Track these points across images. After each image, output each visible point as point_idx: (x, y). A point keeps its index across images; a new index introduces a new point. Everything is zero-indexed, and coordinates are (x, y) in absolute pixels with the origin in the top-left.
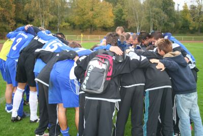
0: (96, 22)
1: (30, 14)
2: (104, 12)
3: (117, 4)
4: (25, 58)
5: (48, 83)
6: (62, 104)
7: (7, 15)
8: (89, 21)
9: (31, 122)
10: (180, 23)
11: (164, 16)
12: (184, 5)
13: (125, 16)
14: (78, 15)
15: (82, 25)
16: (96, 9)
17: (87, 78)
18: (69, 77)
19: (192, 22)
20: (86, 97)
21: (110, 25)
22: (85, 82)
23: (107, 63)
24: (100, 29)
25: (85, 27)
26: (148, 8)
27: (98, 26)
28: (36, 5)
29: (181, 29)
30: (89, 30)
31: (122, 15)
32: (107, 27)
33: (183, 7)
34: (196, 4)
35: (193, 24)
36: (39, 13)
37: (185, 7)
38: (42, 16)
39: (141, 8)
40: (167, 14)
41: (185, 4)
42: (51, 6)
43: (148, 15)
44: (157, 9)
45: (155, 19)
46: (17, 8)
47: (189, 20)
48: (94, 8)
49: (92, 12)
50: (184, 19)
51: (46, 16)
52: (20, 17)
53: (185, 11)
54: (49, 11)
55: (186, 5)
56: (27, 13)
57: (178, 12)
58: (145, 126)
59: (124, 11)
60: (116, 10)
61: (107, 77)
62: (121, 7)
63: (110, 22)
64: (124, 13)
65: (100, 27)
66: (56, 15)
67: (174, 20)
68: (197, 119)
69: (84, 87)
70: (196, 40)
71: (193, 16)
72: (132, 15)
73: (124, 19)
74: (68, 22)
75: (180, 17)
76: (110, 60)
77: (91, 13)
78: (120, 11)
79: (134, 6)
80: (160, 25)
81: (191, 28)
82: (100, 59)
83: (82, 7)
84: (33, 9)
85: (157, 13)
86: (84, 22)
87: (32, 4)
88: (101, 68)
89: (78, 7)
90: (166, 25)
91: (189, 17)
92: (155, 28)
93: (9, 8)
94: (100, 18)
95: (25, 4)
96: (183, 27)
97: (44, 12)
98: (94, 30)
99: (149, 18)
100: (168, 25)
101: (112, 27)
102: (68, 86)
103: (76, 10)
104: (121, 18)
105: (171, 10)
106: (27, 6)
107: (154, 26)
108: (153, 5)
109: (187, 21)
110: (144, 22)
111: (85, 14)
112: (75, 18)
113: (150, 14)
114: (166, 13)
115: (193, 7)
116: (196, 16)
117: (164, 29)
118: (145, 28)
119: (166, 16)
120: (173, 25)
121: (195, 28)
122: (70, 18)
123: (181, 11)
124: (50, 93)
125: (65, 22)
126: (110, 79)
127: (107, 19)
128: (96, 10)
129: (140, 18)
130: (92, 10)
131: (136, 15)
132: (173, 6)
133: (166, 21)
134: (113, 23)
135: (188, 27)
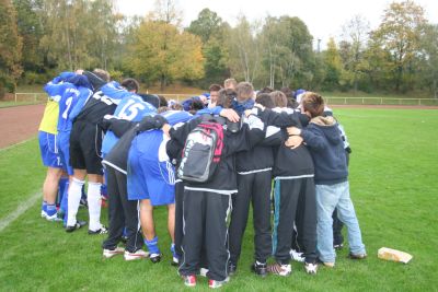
0: (173, 69)
1: (50, 55)
2: (188, 51)
3: (211, 37)
4: (80, 130)
5: (125, 169)
6: (148, 201)
7: (6, 55)
8: (158, 68)
9: (91, 233)
10: (323, 72)
11: (295, 60)
12: (329, 41)
13: (224, 59)
14: (139, 57)
15: (147, 75)
16: (172, 46)
17: (184, 160)
18: (157, 159)
19: (343, 71)
20: (186, 188)
21: (197, 74)
22: (182, 165)
23: (213, 135)
24: (179, 82)
25: (151, 78)
26: (266, 46)
27: (175, 77)
28: (61, 37)
29: (323, 84)
30: (159, 84)
31: (220, 57)
32: (192, 78)
33: (328, 45)
34: (350, 40)
35: (346, 76)
36: (67, 53)
37: (331, 44)
38: (73, 58)
39: (253, 45)
40: (300, 57)
41: (332, 39)
42: (89, 40)
43: (266, 58)
44: (282, 48)
45: (278, 65)
46: (26, 42)
47: (337, 67)
48: (168, 45)
49: (165, 52)
50: (330, 66)
51: (79, 59)
52: (32, 60)
53: (331, 52)
54: (85, 48)
55: (333, 42)
56: (44, 53)
57: (319, 53)
58: (274, 234)
59: (223, 49)
60: (208, 48)
61: (215, 157)
62: (217, 43)
63: (198, 70)
64: (222, 54)
65: (178, 79)
66: (99, 57)
67: (312, 68)
68: (351, 221)
69: (181, 173)
70: (350, 103)
71: (345, 60)
72: (238, 57)
73: (223, 66)
74: (121, 70)
75: (323, 63)
76: (219, 131)
77: (162, 53)
78: (216, 51)
79: (239, 41)
80: (287, 76)
81: (342, 83)
82: (204, 130)
83: (147, 42)
84: (56, 47)
85: (282, 55)
86: (149, 69)
87: (55, 36)
88: (205, 143)
89: (139, 42)
90: (297, 75)
91: (337, 63)
92: (279, 81)
93: (13, 43)
94: (179, 63)
95: (41, 36)
96: (328, 80)
97: (77, 52)
98: (167, 85)
99: (267, 64)
100: (302, 76)
101: (201, 80)
102: (157, 171)
103: (134, 49)
104: (216, 63)
105: (306, 50)
106: (44, 40)
107: (276, 77)
108: (275, 40)
109: (334, 70)
110: (258, 71)
111: (152, 56)
112: (135, 64)
113: (269, 56)
114: (298, 54)
115: (345, 46)
116: (350, 60)
117: (293, 84)
118: (261, 81)
119: (297, 60)
120: (310, 75)
121: (348, 81)
122: (124, 61)
123: (324, 52)
124: (129, 183)
125: (116, 69)
126: (218, 160)
127: (192, 65)
128: (171, 48)
129: (251, 63)
130: (165, 48)
131: (244, 57)
132: (310, 43)
133: (297, 69)
134: (203, 73)
135: (337, 81)
